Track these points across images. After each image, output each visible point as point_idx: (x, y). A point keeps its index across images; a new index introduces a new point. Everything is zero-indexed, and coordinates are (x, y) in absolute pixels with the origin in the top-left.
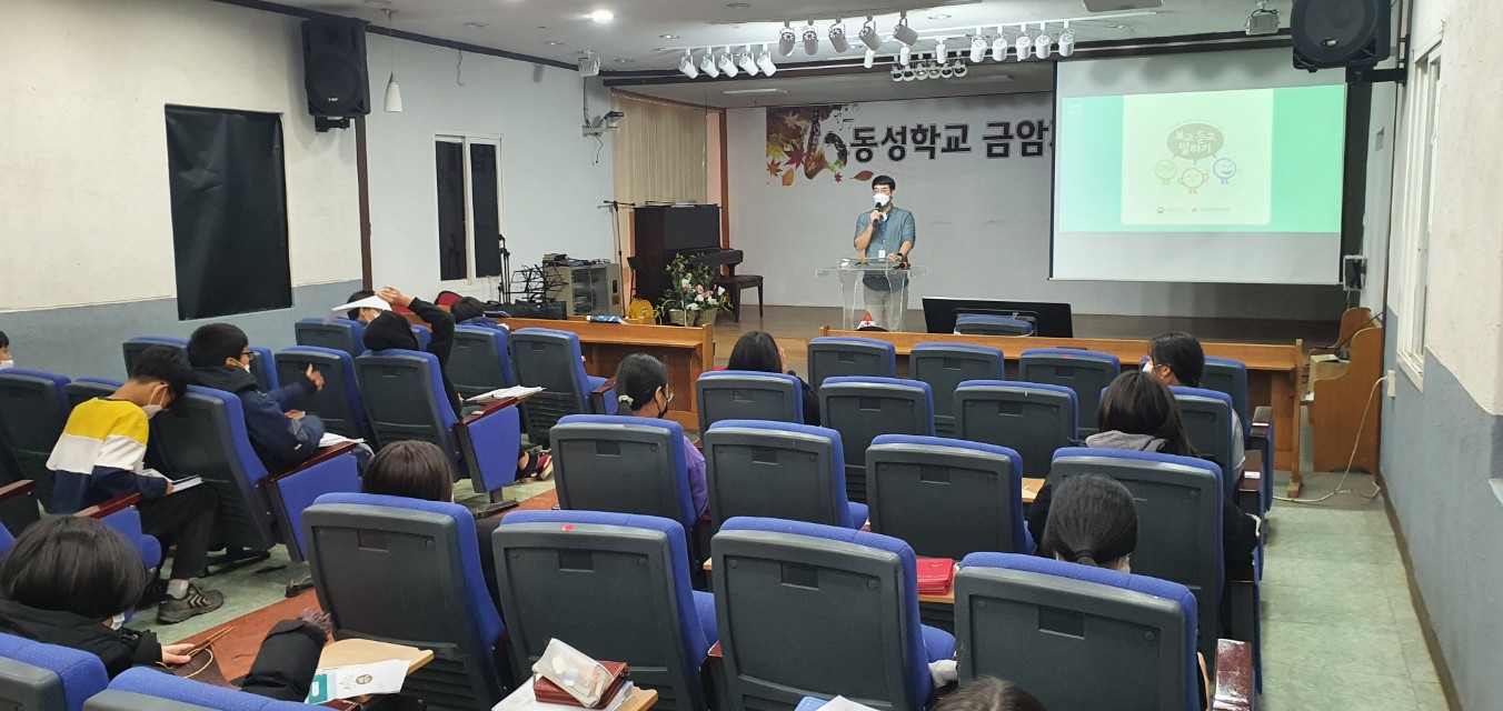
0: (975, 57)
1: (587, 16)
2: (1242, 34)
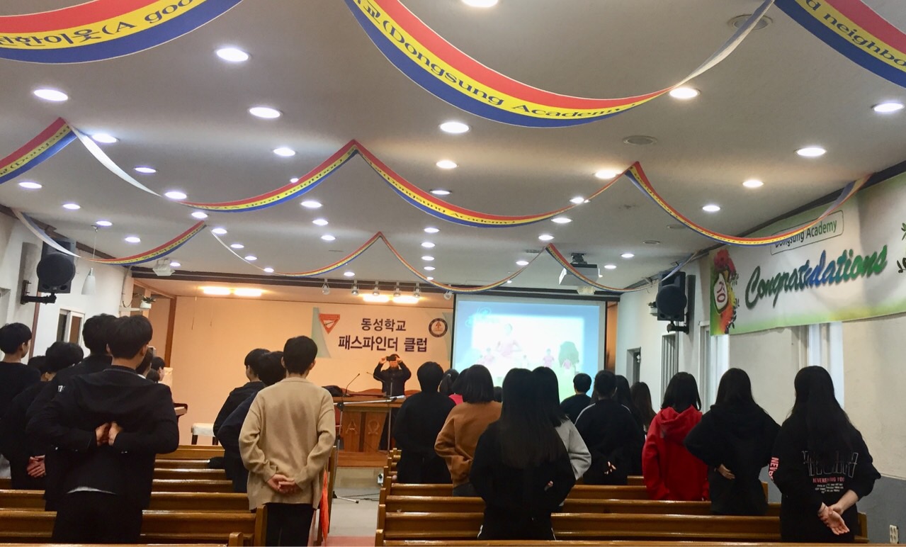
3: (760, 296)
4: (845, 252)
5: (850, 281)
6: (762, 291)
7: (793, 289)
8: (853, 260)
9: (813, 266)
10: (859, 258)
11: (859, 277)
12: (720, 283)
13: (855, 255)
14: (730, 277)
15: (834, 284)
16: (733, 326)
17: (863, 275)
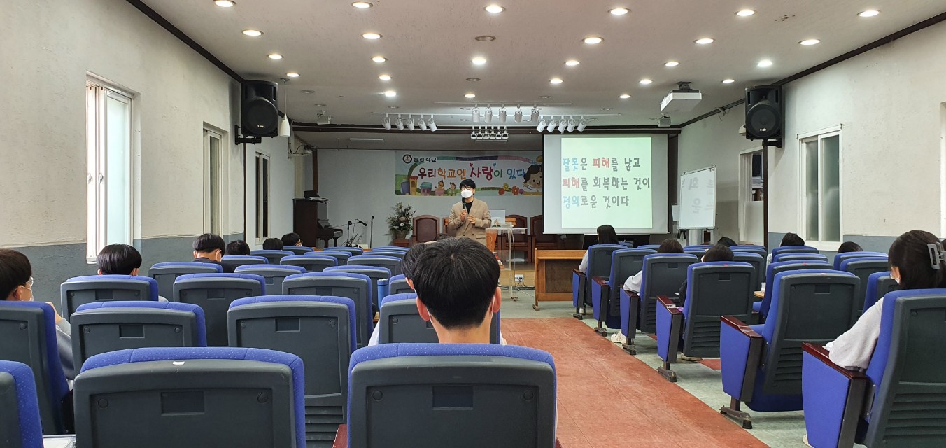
0: (540, 128)
1: (382, 93)
2: (656, 126)
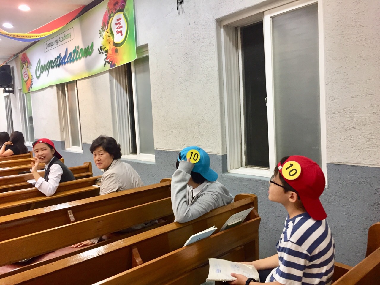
3: (42, 72)
4: (76, 47)
5: (79, 60)
6: (42, 70)
7: (55, 67)
8: (79, 51)
9: (62, 56)
10: (82, 49)
11: (82, 58)
12: (25, 69)
13: (80, 48)
14: (28, 66)
15: (72, 63)
16: (32, 88)
17: (84, 57)
